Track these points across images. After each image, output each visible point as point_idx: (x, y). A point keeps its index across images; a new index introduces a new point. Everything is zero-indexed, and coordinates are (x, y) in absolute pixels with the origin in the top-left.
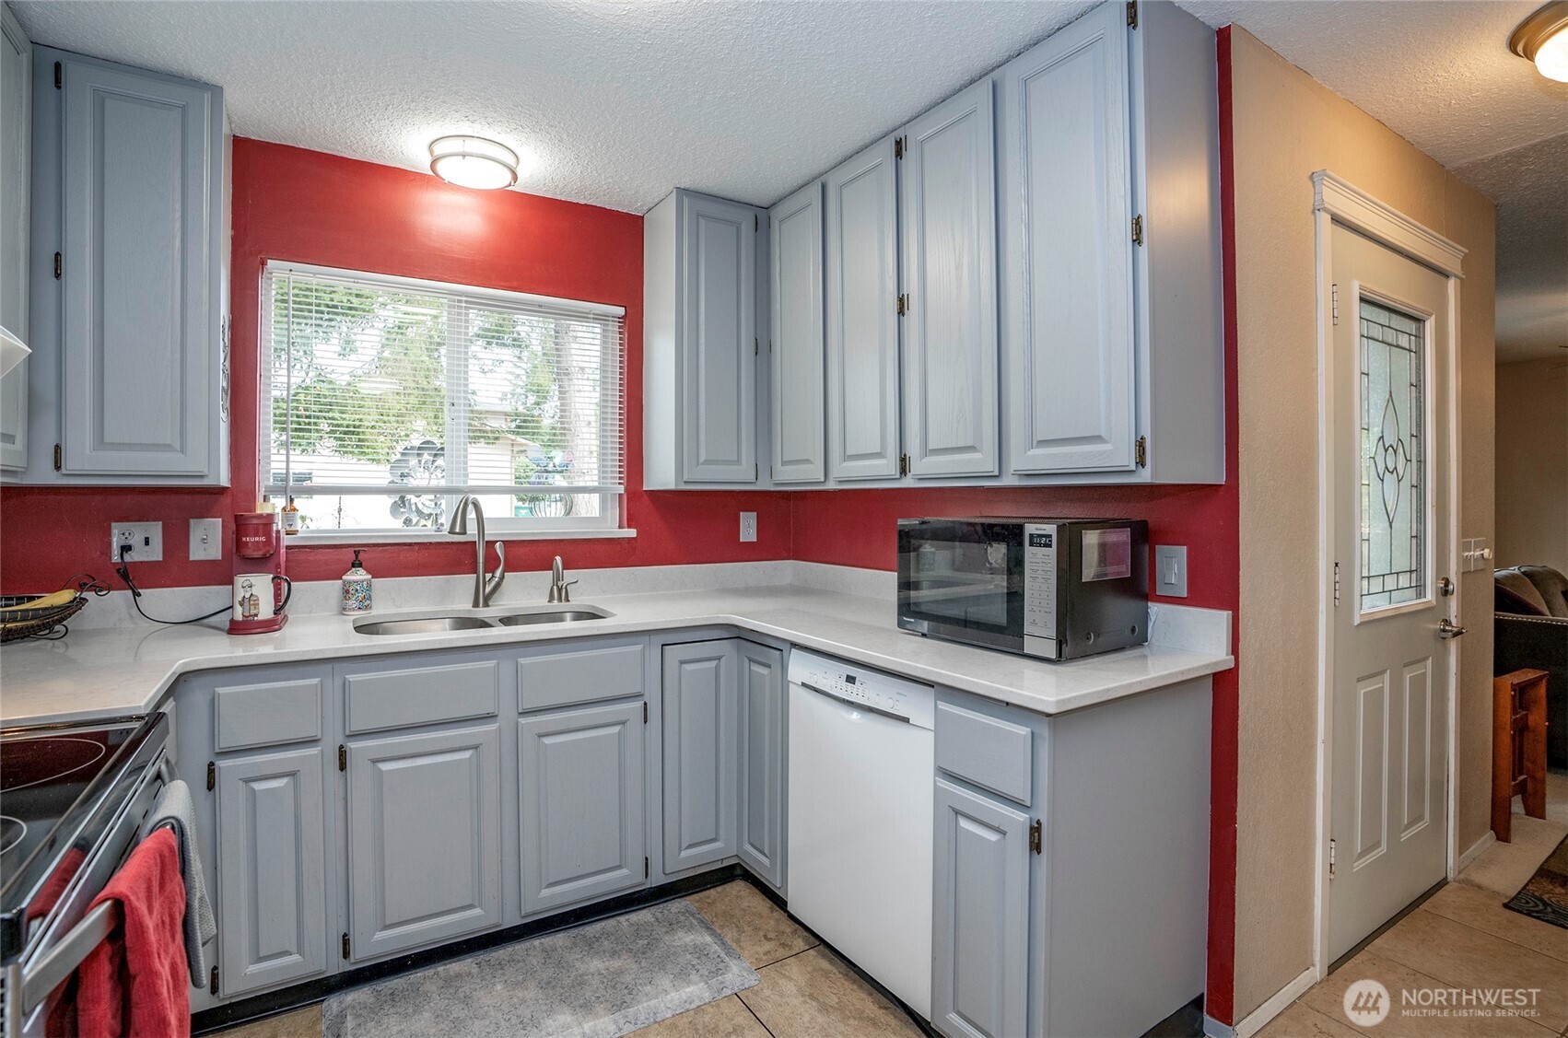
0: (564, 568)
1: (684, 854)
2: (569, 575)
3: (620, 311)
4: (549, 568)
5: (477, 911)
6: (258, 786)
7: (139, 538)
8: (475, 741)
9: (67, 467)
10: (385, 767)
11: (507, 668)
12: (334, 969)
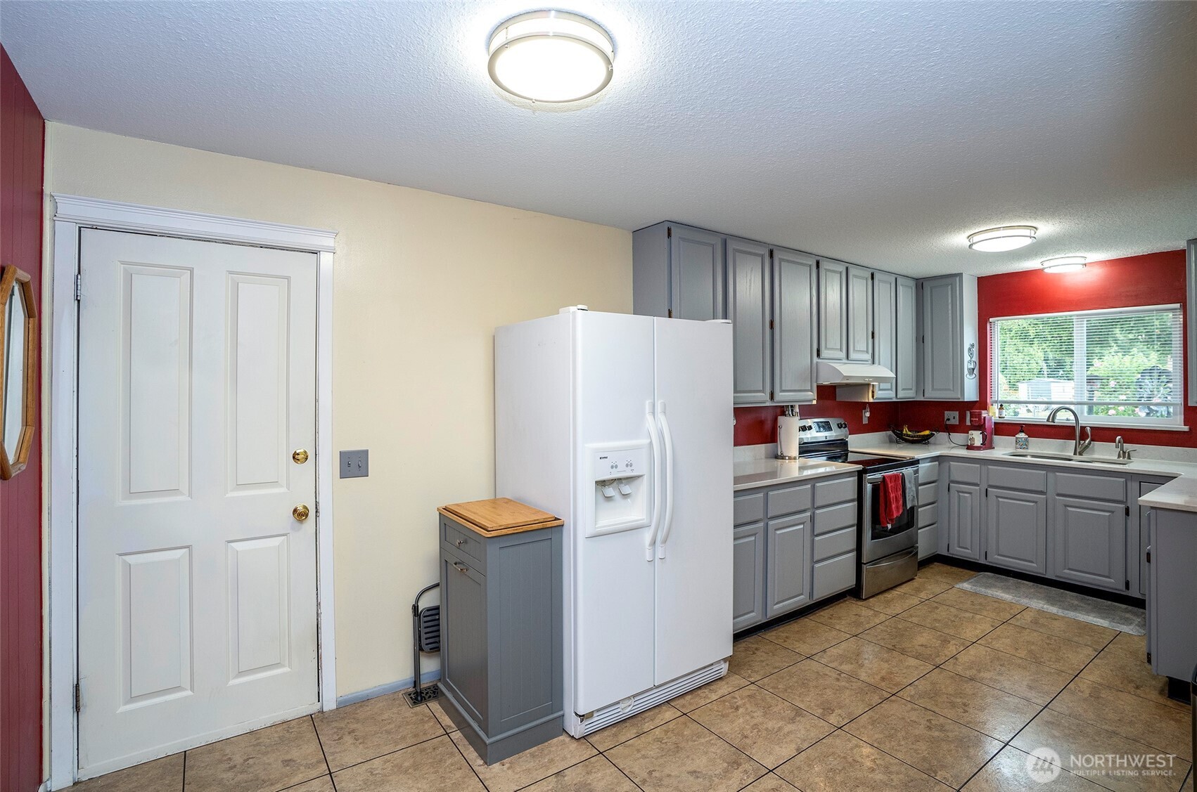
0: (1124, 443)
2: (1128, 446)
3: (1178, 305)
4: (1114, 441)
5: (1034, 565)
6: (961, 494)
7: (952, 417)
8: (1035, 500)
9: (926, 395)
10: (1000, 500)
11: (1051, 475)
12: (982, 561)
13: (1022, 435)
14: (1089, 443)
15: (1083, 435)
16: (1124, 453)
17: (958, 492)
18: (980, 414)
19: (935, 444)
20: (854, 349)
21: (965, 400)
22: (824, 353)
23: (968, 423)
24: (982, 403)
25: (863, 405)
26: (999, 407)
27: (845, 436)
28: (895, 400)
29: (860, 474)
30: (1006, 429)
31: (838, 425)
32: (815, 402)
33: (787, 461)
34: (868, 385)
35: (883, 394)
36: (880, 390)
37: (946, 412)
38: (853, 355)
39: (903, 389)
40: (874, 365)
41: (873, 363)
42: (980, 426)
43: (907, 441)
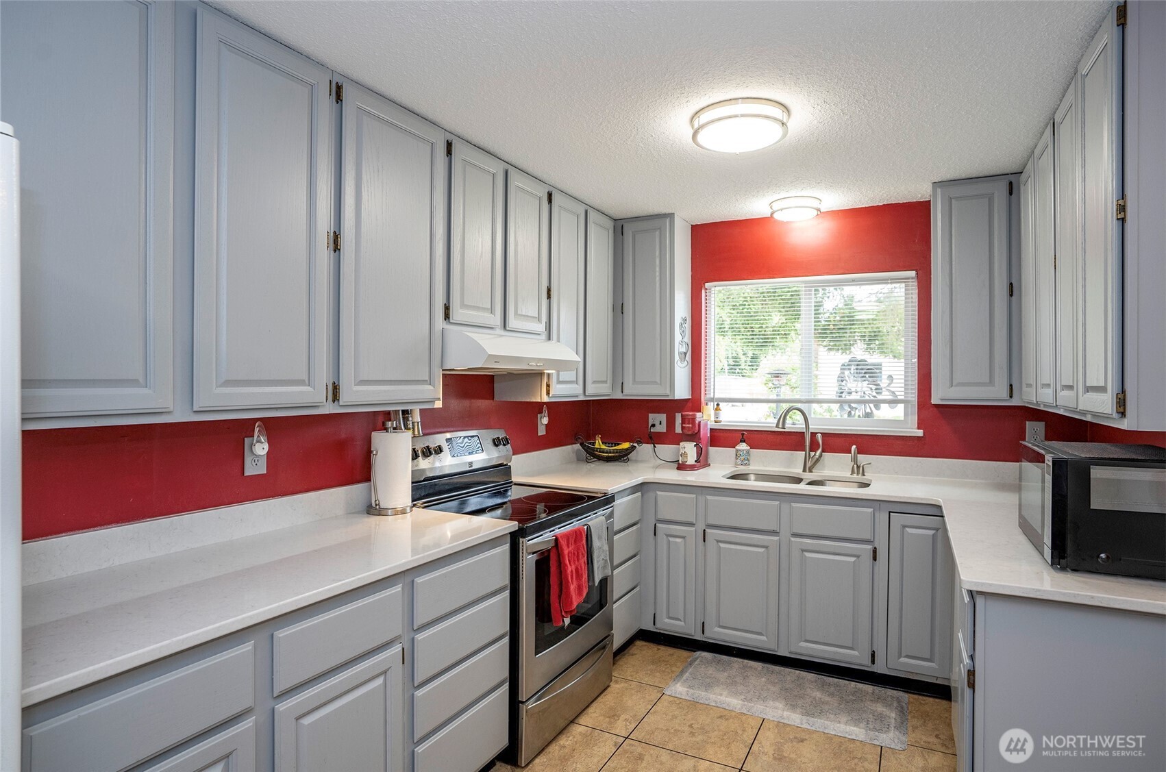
0: (858, 453)
1: (903, 660)
2: (863, 459)
3: (913, 273)
4: (849, 452)
5: (764, 638)
6: (671, 539)
7: (658, 421)
8: (765, 544)
9: (625, 391)
10: (722, 545)
11: (785, 507)
12: (698, 636)
13: (743, 446)
14: (821, 456)
15: (814, 446)
16: (858, 467)
17: (668, 536)
18: (694, 419)
19: (636, 461)
20: (516, 313)
21: (676, 397)
22: (457, 313)
23: (678, 430)
24: (694, 404)
25: (539, 407)
26: (715, 407)
27: (506, 460)
28: (582, 398)
29: (515, 538)
30: (722, 437)
31: (494, 440)
32: (438, 404)
33: (390, 518)
34: (540, 374)
35: (564, 389)
36: (559, 382)
37: (650, 415)
38: (513, 323)
39: (594, 382)
40: (550, 342)
41: (549, 339)
42: (693, 436)
43: (600, 459)
